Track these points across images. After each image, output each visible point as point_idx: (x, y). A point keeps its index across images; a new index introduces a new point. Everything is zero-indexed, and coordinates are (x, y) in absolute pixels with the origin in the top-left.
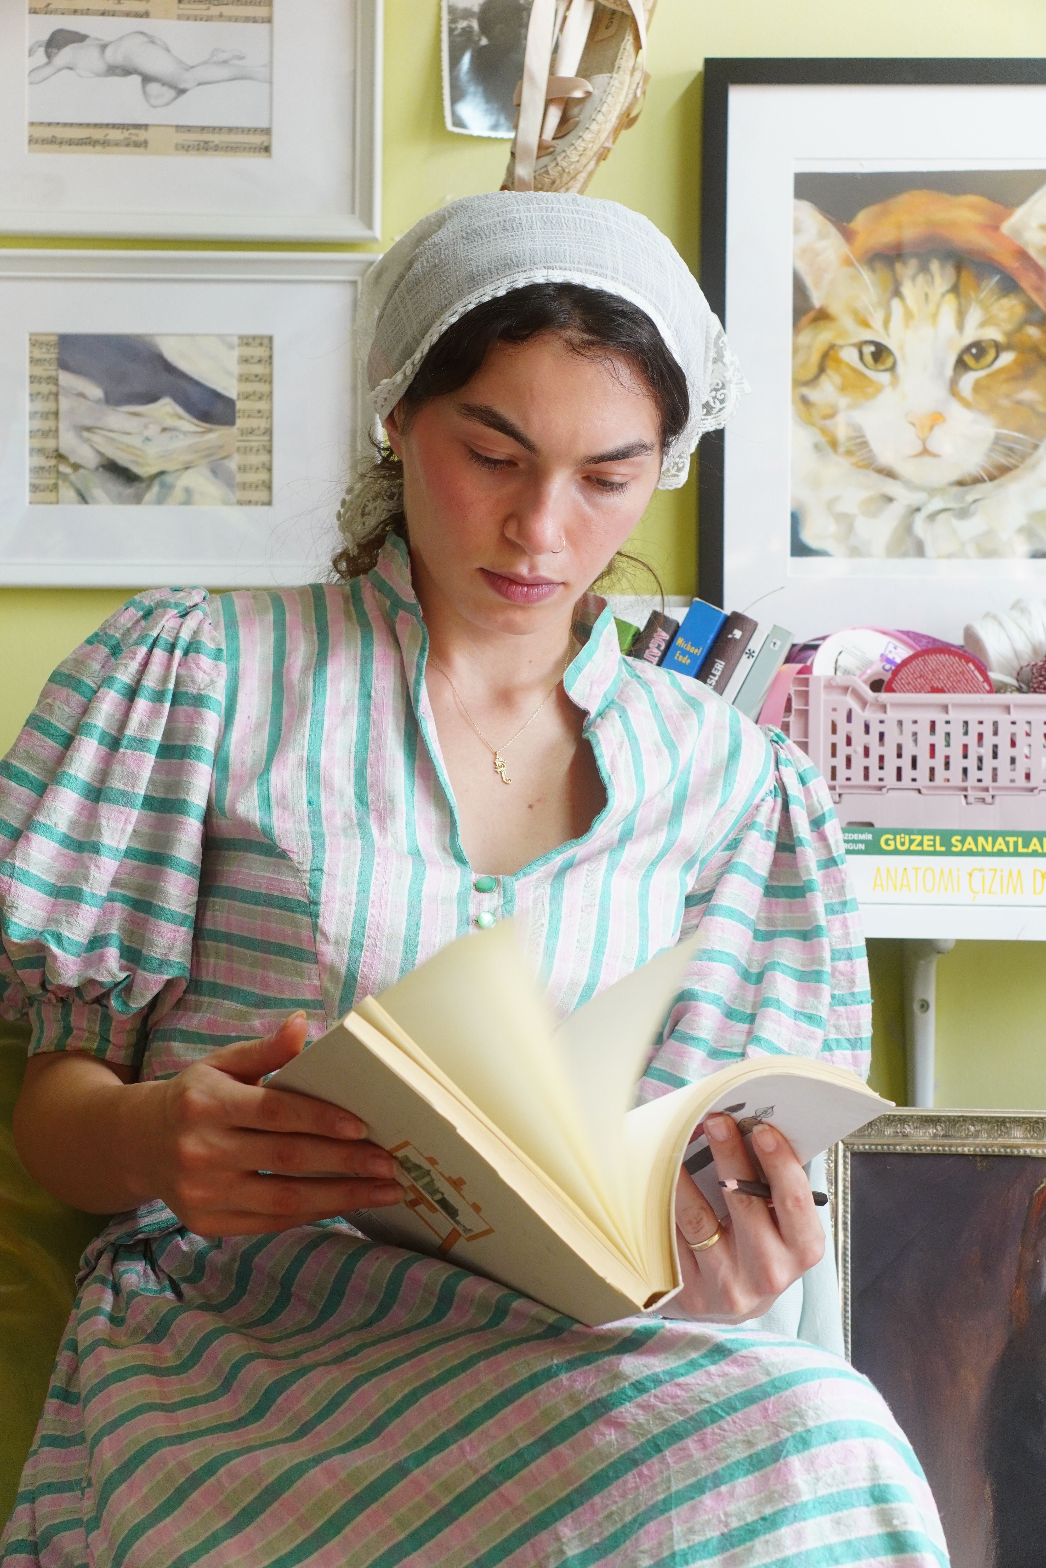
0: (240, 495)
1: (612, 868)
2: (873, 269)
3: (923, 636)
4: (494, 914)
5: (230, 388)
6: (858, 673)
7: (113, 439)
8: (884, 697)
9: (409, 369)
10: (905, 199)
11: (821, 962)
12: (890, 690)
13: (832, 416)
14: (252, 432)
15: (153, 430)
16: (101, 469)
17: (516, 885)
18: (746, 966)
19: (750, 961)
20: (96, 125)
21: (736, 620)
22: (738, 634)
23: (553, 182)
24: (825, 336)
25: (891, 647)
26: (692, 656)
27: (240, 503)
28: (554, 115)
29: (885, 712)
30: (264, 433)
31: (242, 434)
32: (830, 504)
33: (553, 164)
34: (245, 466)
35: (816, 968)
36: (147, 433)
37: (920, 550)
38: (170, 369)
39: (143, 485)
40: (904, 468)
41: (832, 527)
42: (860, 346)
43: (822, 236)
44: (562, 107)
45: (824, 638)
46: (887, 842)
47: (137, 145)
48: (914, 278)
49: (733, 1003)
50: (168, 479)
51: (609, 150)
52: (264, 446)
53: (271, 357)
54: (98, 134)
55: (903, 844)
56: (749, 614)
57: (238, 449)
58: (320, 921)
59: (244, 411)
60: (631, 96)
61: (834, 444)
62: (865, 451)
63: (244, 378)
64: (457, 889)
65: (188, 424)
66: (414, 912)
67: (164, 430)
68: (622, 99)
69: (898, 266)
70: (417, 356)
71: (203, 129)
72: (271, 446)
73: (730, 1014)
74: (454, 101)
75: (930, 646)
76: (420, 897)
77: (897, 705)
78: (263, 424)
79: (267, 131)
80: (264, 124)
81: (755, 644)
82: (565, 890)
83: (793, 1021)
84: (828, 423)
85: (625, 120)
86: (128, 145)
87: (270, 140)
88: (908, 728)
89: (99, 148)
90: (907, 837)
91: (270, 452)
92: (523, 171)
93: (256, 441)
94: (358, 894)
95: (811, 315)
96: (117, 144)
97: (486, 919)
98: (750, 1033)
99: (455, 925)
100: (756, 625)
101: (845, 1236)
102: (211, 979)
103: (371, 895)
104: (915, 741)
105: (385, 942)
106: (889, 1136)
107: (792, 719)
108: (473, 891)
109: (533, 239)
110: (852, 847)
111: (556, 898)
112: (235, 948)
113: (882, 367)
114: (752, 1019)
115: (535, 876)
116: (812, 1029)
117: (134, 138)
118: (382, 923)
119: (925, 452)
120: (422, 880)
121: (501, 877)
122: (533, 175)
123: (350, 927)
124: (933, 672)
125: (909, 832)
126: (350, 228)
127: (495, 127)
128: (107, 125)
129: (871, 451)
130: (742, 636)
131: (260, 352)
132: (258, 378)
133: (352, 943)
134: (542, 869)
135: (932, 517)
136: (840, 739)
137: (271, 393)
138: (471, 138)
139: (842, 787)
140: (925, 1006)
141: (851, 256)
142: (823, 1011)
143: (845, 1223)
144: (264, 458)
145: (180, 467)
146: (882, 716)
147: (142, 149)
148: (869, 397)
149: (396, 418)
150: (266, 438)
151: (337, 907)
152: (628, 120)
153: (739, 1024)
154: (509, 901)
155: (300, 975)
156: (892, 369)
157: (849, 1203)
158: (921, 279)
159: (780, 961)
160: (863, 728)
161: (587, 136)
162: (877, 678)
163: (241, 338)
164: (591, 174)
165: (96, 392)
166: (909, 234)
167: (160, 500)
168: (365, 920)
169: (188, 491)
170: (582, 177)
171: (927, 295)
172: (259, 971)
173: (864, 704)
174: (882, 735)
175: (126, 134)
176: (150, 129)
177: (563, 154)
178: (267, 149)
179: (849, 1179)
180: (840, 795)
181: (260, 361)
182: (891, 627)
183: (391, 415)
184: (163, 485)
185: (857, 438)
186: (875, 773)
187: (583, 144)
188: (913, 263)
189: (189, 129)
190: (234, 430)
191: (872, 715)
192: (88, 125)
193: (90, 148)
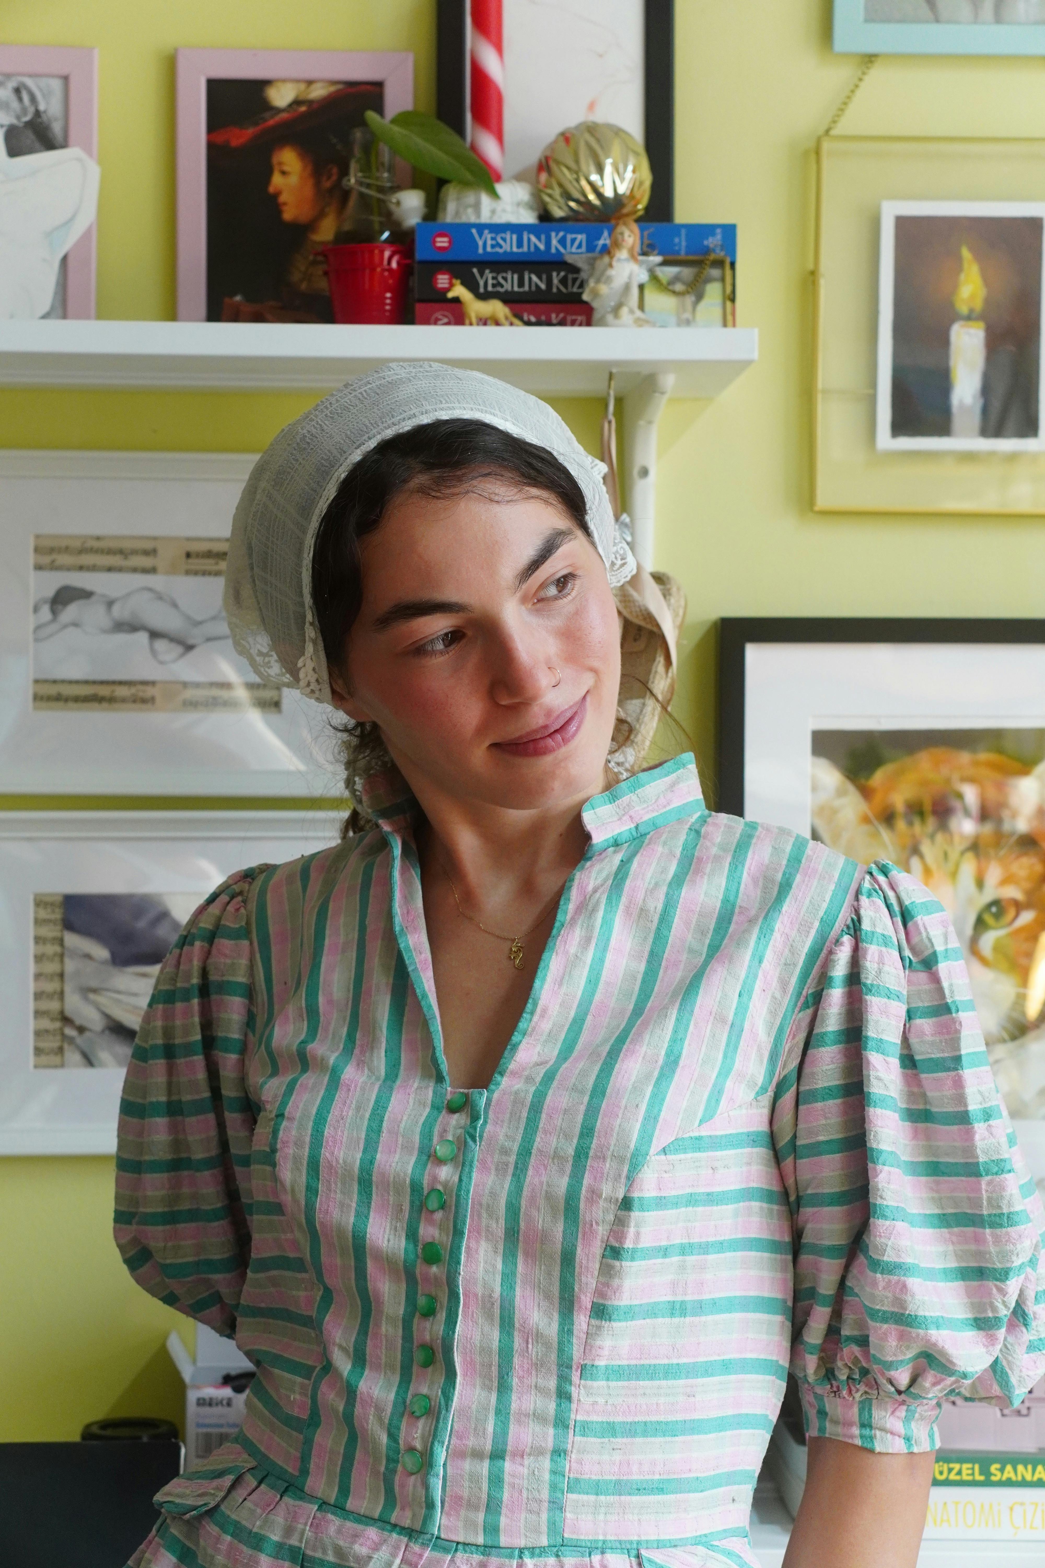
2: (891, 827)
9: (311, 632)
10: (923, 757)
20: (102, 683)
43: (841, 793)
47: (144, 701)
48: (932, 837)
54: (104, 691)
55: (941, 1473)
58: (277, 1169)
64: (426, 1111)
69: (918, 825)
70: (309, 617)
71: (211, 685)
76: (380, 1128)
86: (134, 701)
87: (280, 695)
89: (105, 705)
90: (946, 1465)
94: (312, 1135)
96: (124, 700)
103: (326, 1134)
105: (339, 1184)
108: (444, 1112)
109: (331, 437)
117: (141, 694)
118: (334, 1163)
120: (385, 1108)
123: (304, 1171)
125: (948, 1460)
128: (114, 683)
133: (307, 1189)
141: (870, 814)
147: (148, 706)
149: (338, 690)
151: (291, 1152)
154: (474, 1119)
158: (939, 837)
165: (101, 953)
166: (927, 791)
171: (946, 855)
175: (134, 690)
176: (158, 686)
178: (277, 704)
183: (334, 692)
188: (931, 821)
189: (197, 685)
192: (94, 682)
193: (96, 705)
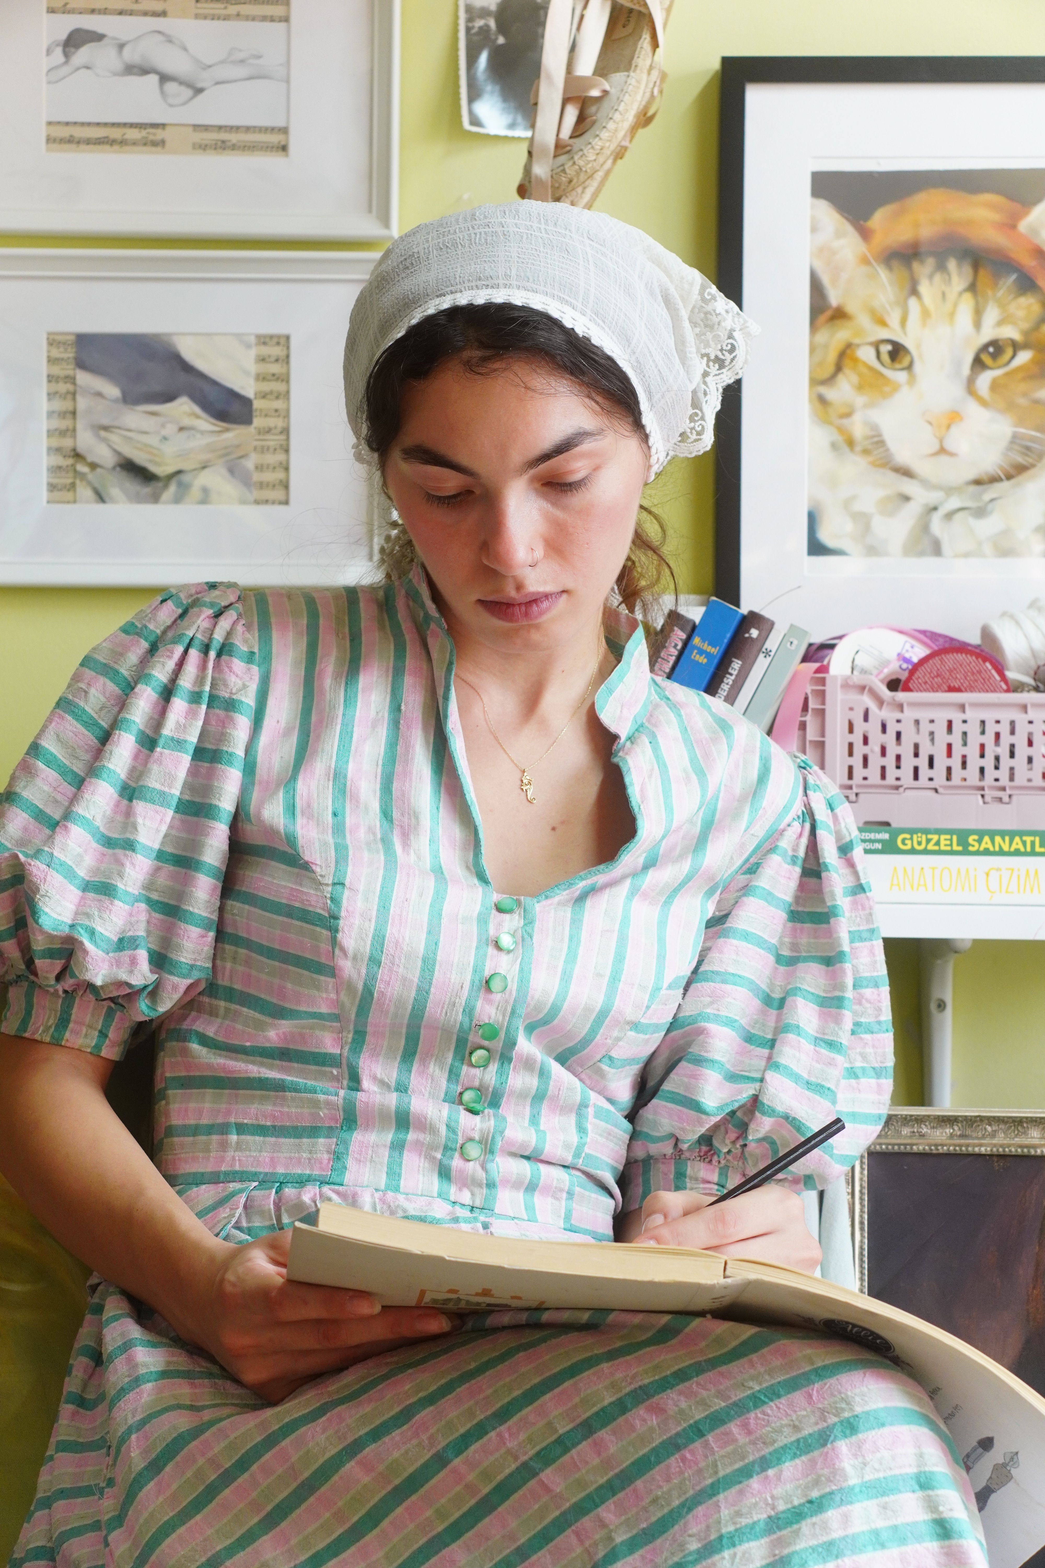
0: (256, 494)
1: (634, 892)
2: (890, 268)
3: (940, 635)
4: (513, 936)
5: (247, 387)
6: (875, 672)
7: (130, 439)
8: (901, 696)
10: (921, 198)
11: (842, 987)
12: (907, 689)
13: (848, 415)
14: (269, 431)
15: (170, 429)
16: (118, 469)
17: (538, 907)
18: (768, 990)
19: (771, 985)
20: (113, 125)
21: (753, 619)
22: (754, 633)
23: (570, 181)
24: (842, 335)
25: (908, 646)
26: (708, 655)
27: (257, 502)
28: (571, 114)
29: (902, 711)
30: (281, 433)
31: (259, 433)
32: (847, 504)
33: (570, 163)
34: (262, 466)
35: (837, 993)
36: (164, 432)
37: (937, 549)
38: (187, 368)
39: (160, 484)
40: (921, 467)
41: (849, 527)
42: (877, 345)
43: (839, 235)
44: (579, 106)
45: (840, 638)
46: (903, 842)
47: (155, 144)
48: (931, 277)
49: (753, 1027)
50: (185, 478)
51: (625, 148)
52: (281, 446)
53: (288, 356)
54: (115, 133)
55: (919, 843)
56: (765, 613)
57: (255, 449)
58: (339, 936)
59: (261, 410)
60: (648, 95)
61: (851, 443)
62: (881, 450)
63: (261, 378)
64: (478, 908)
65: (205, 423)
66: (433, 931)
67: (181, 429)
68: (639, 97)
69: (916, 265)
71: (220, 128)
72: (288, 445)
73: (749, 1038)
74: (471, 99)
75: (947, 645)
76: (440, 915)
77: (914, 705)
78: (280, 423)
79: (284, 131)
80: (281, 123)
81: (772, 643)
82: (586, 914)
83: (812, 1047)
84: (845, 422)
85: (643, 119)
86: (145, 144)
87: (287, 140)
88: (925, 727)
89: (116, 147)
90: (924, 837)
91: (287, 451)
92: (540, 170)
93: (273, 440)
94: (378, 910)
95: (829, 313)
96: (134, 143)
97: (506, 941)
98: (770, 1058)
99: (474, 944)
100: (772, 624)
101: (862, 1236)
102: (226, 983)
103: (391, 911)
104: (932, 740)
105: (403, 960)
106: (906, 1137)
107: (809, 718)
108: (494, 912)
110: (869, 846)
111: (576, 922)
112: (254, 955)
113: (898, 366)
114: (772, 1044)
115: (556, 900)
116: (832, 1055)
117: (151, 137)
118: (401, 940)
119: (942, 451)
120: (444, 898)
121: (522, 898)
122: (550, 174)
123: (369, 943)
124: (950, 671)
125: (926, 831)
126: (367, 227)
127: (512, 126)
128: (125, 125)
129: (888, 450)
130: (759, 635)
131: (276, 351)
132: (275, 377)
133: (370, 959)
134: (564, 893)
135: (949, 516)
136: (857, 738)
137: (288, 392)
138: (487, 137)
139: (859, 786)
140: (941, 1005)
141: (868, 255)
142: (844, 1038)
143: (862, 1223)
144: (281, 457)
145: (197, 466)
146: (899, 715)
147: (159, 149)
148: (886, 396)
150: (283, 437)
151: (357, 922)
152: (645, 119)
153: (759, 1049)
154: (529, 922)
155: (318, 989)
156: (909, 367)
157: (866, 1203)
158: (938, 277)
159: (802, 987)
160: (880, 728)
161: (604, 135)
162: (894, 677)
163: (258, 337)
164: (608, 173)
165: (113, 391)
166: (926, 233)
167: (178, 500)
168: (384, 937)
169: (205, 491)
170: (599, 176)
171: (944, 294)
172: (276, 981)
173: (881, 702)
174: (899, 735)
175: (144, 133)
176: (168, 128)
177: (580, 153)
178: (284, 148)
179: (866, 1179)
180: (857, 795)
181: (277, 360)
182: (908, 626)
184: (180, 484)
185: (873, 437)
186: (892, 772)
187: (600, 143)
188: (930, 262)
189: (206, 128)
190: (251, 429)
191: (888, 715)
192: (106, 125)
193: (107, 147)
